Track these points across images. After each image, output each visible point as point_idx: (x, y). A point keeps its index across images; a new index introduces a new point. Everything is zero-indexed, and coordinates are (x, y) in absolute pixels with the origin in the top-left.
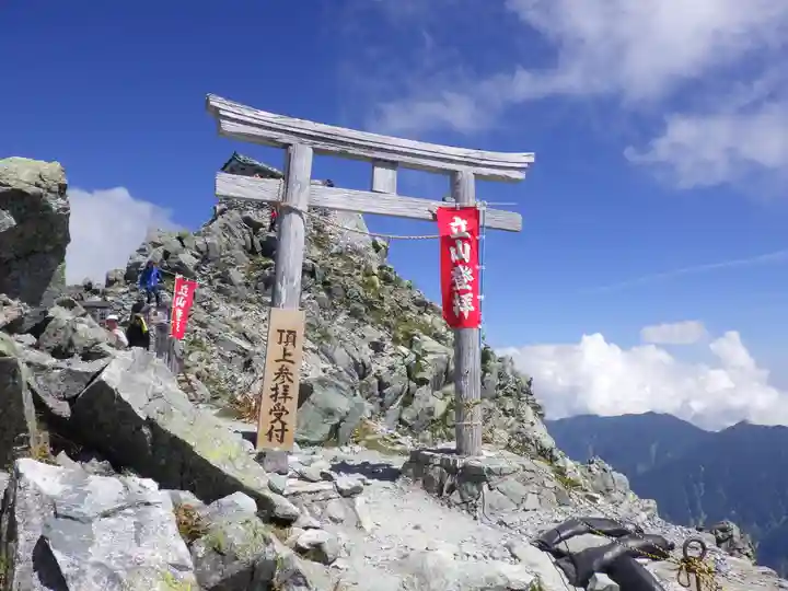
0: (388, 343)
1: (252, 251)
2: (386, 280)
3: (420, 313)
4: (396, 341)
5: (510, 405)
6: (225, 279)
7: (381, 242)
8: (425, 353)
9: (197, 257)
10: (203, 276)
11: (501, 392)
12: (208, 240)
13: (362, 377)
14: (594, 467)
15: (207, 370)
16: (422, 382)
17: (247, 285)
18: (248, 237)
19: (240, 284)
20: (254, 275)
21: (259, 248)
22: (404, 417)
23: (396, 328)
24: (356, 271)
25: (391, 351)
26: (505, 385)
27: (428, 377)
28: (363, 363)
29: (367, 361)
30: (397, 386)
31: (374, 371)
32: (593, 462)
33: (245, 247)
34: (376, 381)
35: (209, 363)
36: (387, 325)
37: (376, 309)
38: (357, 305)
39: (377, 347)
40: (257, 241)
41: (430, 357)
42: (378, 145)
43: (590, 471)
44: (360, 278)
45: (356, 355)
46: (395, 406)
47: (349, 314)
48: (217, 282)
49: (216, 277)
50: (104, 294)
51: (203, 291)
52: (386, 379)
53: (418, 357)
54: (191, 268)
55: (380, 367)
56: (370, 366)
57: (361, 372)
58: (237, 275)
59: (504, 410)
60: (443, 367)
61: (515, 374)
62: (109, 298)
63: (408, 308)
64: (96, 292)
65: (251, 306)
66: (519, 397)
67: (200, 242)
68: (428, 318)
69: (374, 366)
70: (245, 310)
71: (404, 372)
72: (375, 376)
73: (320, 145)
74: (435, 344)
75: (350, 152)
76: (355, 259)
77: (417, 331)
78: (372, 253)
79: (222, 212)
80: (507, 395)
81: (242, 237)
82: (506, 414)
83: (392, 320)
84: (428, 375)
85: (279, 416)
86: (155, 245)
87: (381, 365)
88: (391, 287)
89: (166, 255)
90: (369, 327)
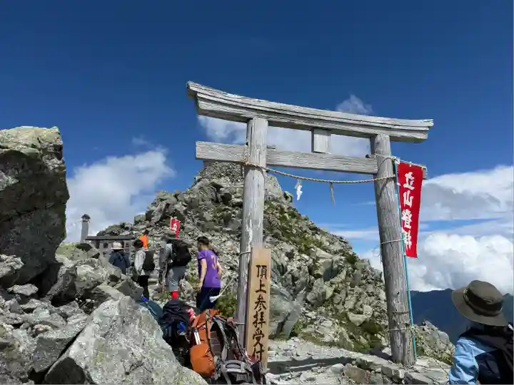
0: (296, 253)
1: (216, 201)
2: (293, 215)
3: (313, 234)
4: (300, 251)
5: (370, 288)
6: (202, 218)
7: (288, 194)
8: (318, 258)
9: (185, 206)
10: (188, 217)
11: (364, 281)
12: (191, 196)
13: (282, 274)
14: (426, 328)
15: (192, 274)
16: (318, 276)
17: (214, 221)
18: (214, 194)
19: (210, 221)
20: (218, 215)
21: (220, 200)
22: (309, 298)
23: (300, 244)
24: (275, 211)
25: (298, 258)
26: (366, 277)
27: (321, 273)
28: (282, 265)
29: (285, 264)
30: (303, 279)
31: (289, 270)
32: (425, 325)
33: (212, 200)
34: (290, 275)
35: (193, 269)
36: (294, 242)
37: (288, 233)
38: (277, 231)
39: (290, 256)
40: (219, 196)
41: (321, 261)
42: (316, 117)
43: (424, 330)
44: (278, 215)
45: (278, 260)
46: (302, 291)
47: (273, 236)
48: (196, 221)
49: (196, 217)
50: (132, 229)
51: (189, 226)
52: (297, 275)
53: (315, 261)
54: (182, 213)
55: (293, 268)
56: (286, 267)
57: (281, 270)
58: (208, 216)
59: (367, 292)
60: (329, 266)
61: (371, 269)
62: (134, 232)
63: (306, 231)
64: (127, 229)
65: (216, 234)
66: (376, 284)
67: (187, 197)
68: (318, 237)
69: (289, 267)
70: (213, 236)
71: (307, 270)
72: (290, 273)
73: (274, 118)
74: (323, 252)
75: (296, 122)
76: (274, 204)
77: (312, 245)
78: (284, 200)
79: (199, 180)
80: (369, 283)
81: (211, 194)
82: (369, 296)
83: (297, 239)
84: (320, 272)
85: (258, 339)
86: (162, 200)
87: (293, 266)
88: (295, 220)
89: (168, 205)
90: (285, 243)
